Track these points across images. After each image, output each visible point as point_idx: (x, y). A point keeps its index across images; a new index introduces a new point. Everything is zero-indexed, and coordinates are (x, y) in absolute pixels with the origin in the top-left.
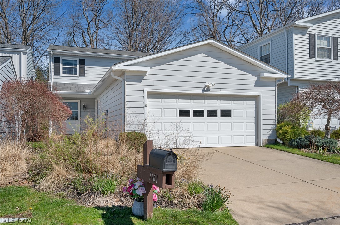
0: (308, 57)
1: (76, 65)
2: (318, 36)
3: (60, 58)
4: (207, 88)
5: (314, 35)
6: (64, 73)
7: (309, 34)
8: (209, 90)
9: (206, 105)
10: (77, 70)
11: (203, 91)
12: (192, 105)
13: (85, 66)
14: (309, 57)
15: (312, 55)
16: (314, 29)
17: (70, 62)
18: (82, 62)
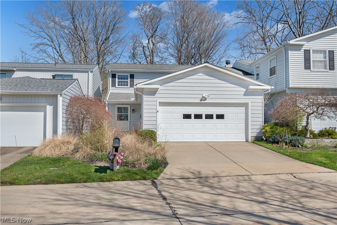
1: (127, 79)
3: (116, 74)
4: (204, 99)
6: (119, 85)
7: (304, 50)
8: (206, 99)
9: (204, 111)
10: (128, 83)
11: (201, 100)
12: (193, 111)
13: (134, 80)
14: (305, 69)
15: (307, 66)
17: (123, 77)
18: (132, 76)
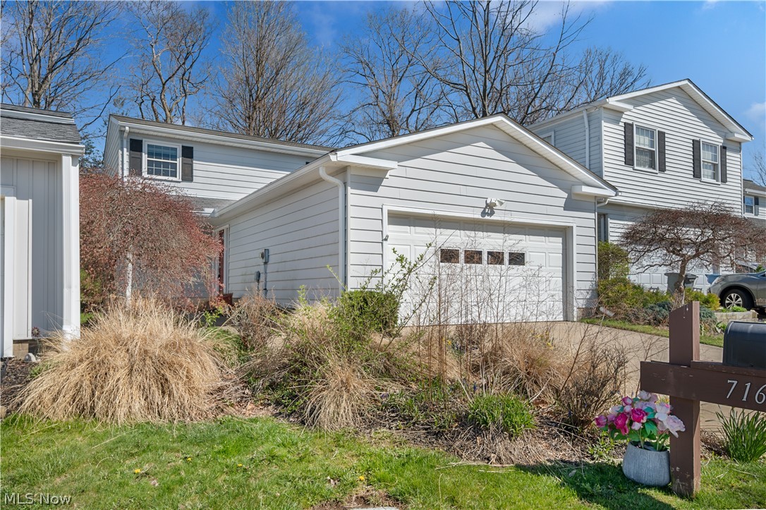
0: (623, 164)
1: (174, 157)
2: (638, 127)
3: (142, 141)
4: (490, 209)
5: (632, 125)
6: (150, 172)
7: (625, 123)
8: (492, 213)
9: (488, 242)
10: (176, 169)
11: (484, 214)
13: (192, 162)
14: (625, 163)
15: (629, 161)
16: (633, 115)
17: (163, 151)
18: (188, 153)
